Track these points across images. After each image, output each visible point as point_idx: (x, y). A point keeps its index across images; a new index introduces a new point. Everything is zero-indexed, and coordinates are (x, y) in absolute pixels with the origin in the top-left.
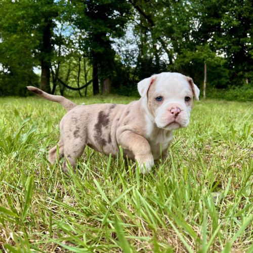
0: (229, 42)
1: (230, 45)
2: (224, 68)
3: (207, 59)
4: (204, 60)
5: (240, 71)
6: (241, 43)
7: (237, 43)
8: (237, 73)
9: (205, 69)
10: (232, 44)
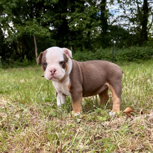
0: (53, 17)
1: (54, 19)
2: (52, 39)
3: (35, 33)
4: (32, 33)
5: (65, 41)
6: (62, 17)
7: (60, 18)
8: (63, 42)
9: (35, 41)
10: (55, 19)
